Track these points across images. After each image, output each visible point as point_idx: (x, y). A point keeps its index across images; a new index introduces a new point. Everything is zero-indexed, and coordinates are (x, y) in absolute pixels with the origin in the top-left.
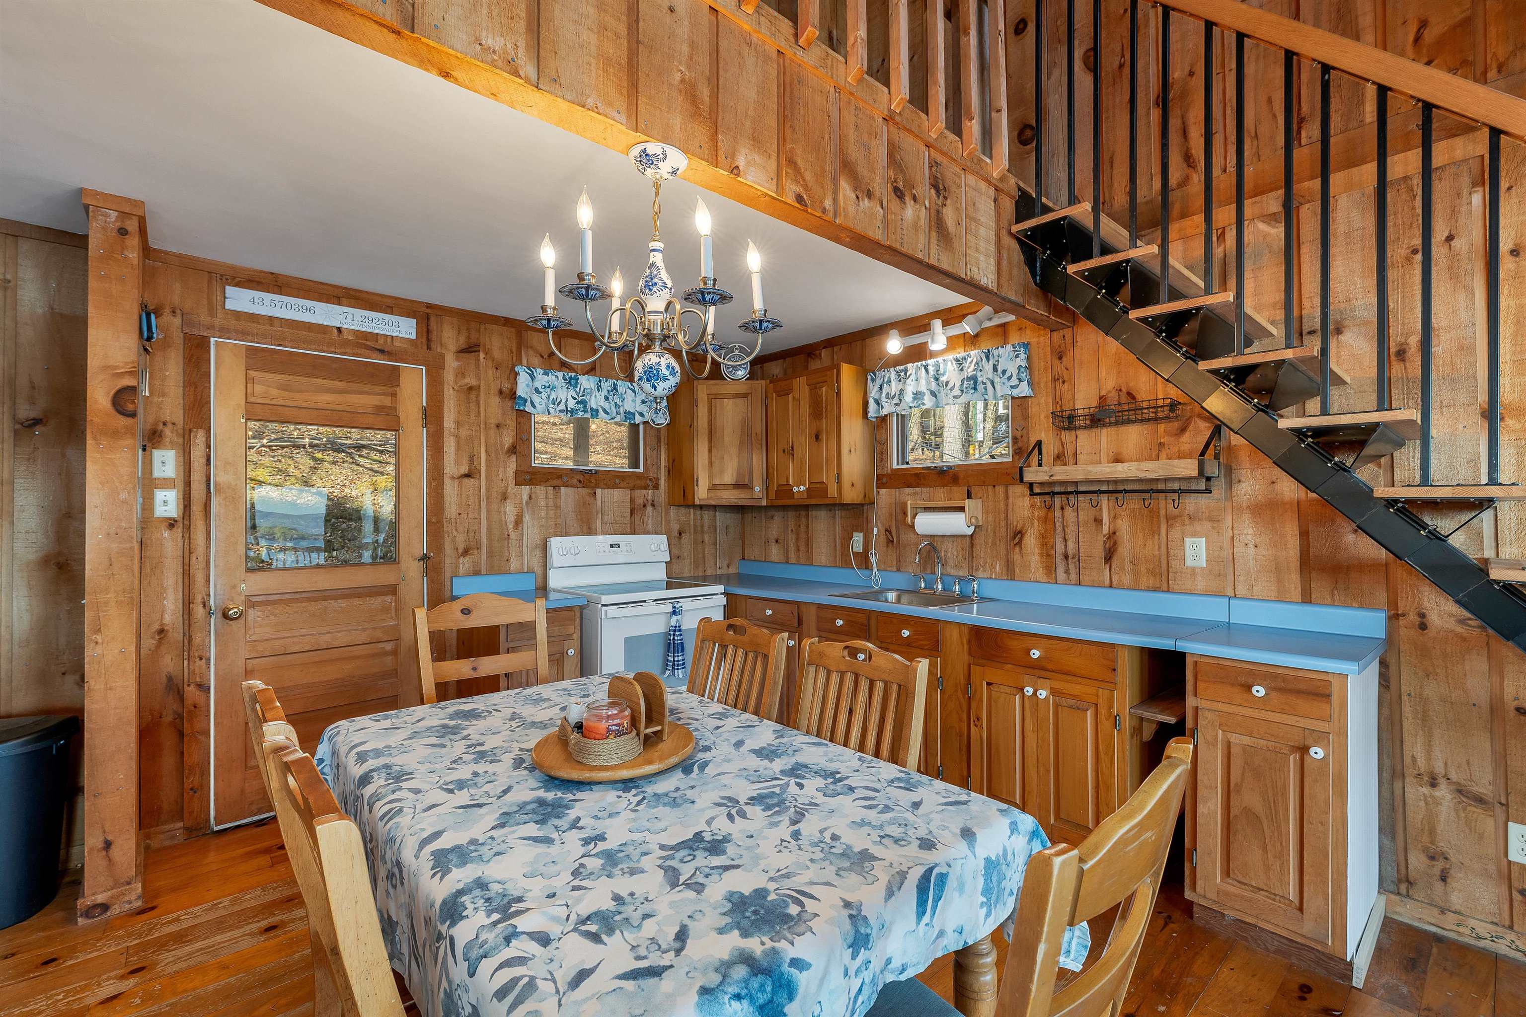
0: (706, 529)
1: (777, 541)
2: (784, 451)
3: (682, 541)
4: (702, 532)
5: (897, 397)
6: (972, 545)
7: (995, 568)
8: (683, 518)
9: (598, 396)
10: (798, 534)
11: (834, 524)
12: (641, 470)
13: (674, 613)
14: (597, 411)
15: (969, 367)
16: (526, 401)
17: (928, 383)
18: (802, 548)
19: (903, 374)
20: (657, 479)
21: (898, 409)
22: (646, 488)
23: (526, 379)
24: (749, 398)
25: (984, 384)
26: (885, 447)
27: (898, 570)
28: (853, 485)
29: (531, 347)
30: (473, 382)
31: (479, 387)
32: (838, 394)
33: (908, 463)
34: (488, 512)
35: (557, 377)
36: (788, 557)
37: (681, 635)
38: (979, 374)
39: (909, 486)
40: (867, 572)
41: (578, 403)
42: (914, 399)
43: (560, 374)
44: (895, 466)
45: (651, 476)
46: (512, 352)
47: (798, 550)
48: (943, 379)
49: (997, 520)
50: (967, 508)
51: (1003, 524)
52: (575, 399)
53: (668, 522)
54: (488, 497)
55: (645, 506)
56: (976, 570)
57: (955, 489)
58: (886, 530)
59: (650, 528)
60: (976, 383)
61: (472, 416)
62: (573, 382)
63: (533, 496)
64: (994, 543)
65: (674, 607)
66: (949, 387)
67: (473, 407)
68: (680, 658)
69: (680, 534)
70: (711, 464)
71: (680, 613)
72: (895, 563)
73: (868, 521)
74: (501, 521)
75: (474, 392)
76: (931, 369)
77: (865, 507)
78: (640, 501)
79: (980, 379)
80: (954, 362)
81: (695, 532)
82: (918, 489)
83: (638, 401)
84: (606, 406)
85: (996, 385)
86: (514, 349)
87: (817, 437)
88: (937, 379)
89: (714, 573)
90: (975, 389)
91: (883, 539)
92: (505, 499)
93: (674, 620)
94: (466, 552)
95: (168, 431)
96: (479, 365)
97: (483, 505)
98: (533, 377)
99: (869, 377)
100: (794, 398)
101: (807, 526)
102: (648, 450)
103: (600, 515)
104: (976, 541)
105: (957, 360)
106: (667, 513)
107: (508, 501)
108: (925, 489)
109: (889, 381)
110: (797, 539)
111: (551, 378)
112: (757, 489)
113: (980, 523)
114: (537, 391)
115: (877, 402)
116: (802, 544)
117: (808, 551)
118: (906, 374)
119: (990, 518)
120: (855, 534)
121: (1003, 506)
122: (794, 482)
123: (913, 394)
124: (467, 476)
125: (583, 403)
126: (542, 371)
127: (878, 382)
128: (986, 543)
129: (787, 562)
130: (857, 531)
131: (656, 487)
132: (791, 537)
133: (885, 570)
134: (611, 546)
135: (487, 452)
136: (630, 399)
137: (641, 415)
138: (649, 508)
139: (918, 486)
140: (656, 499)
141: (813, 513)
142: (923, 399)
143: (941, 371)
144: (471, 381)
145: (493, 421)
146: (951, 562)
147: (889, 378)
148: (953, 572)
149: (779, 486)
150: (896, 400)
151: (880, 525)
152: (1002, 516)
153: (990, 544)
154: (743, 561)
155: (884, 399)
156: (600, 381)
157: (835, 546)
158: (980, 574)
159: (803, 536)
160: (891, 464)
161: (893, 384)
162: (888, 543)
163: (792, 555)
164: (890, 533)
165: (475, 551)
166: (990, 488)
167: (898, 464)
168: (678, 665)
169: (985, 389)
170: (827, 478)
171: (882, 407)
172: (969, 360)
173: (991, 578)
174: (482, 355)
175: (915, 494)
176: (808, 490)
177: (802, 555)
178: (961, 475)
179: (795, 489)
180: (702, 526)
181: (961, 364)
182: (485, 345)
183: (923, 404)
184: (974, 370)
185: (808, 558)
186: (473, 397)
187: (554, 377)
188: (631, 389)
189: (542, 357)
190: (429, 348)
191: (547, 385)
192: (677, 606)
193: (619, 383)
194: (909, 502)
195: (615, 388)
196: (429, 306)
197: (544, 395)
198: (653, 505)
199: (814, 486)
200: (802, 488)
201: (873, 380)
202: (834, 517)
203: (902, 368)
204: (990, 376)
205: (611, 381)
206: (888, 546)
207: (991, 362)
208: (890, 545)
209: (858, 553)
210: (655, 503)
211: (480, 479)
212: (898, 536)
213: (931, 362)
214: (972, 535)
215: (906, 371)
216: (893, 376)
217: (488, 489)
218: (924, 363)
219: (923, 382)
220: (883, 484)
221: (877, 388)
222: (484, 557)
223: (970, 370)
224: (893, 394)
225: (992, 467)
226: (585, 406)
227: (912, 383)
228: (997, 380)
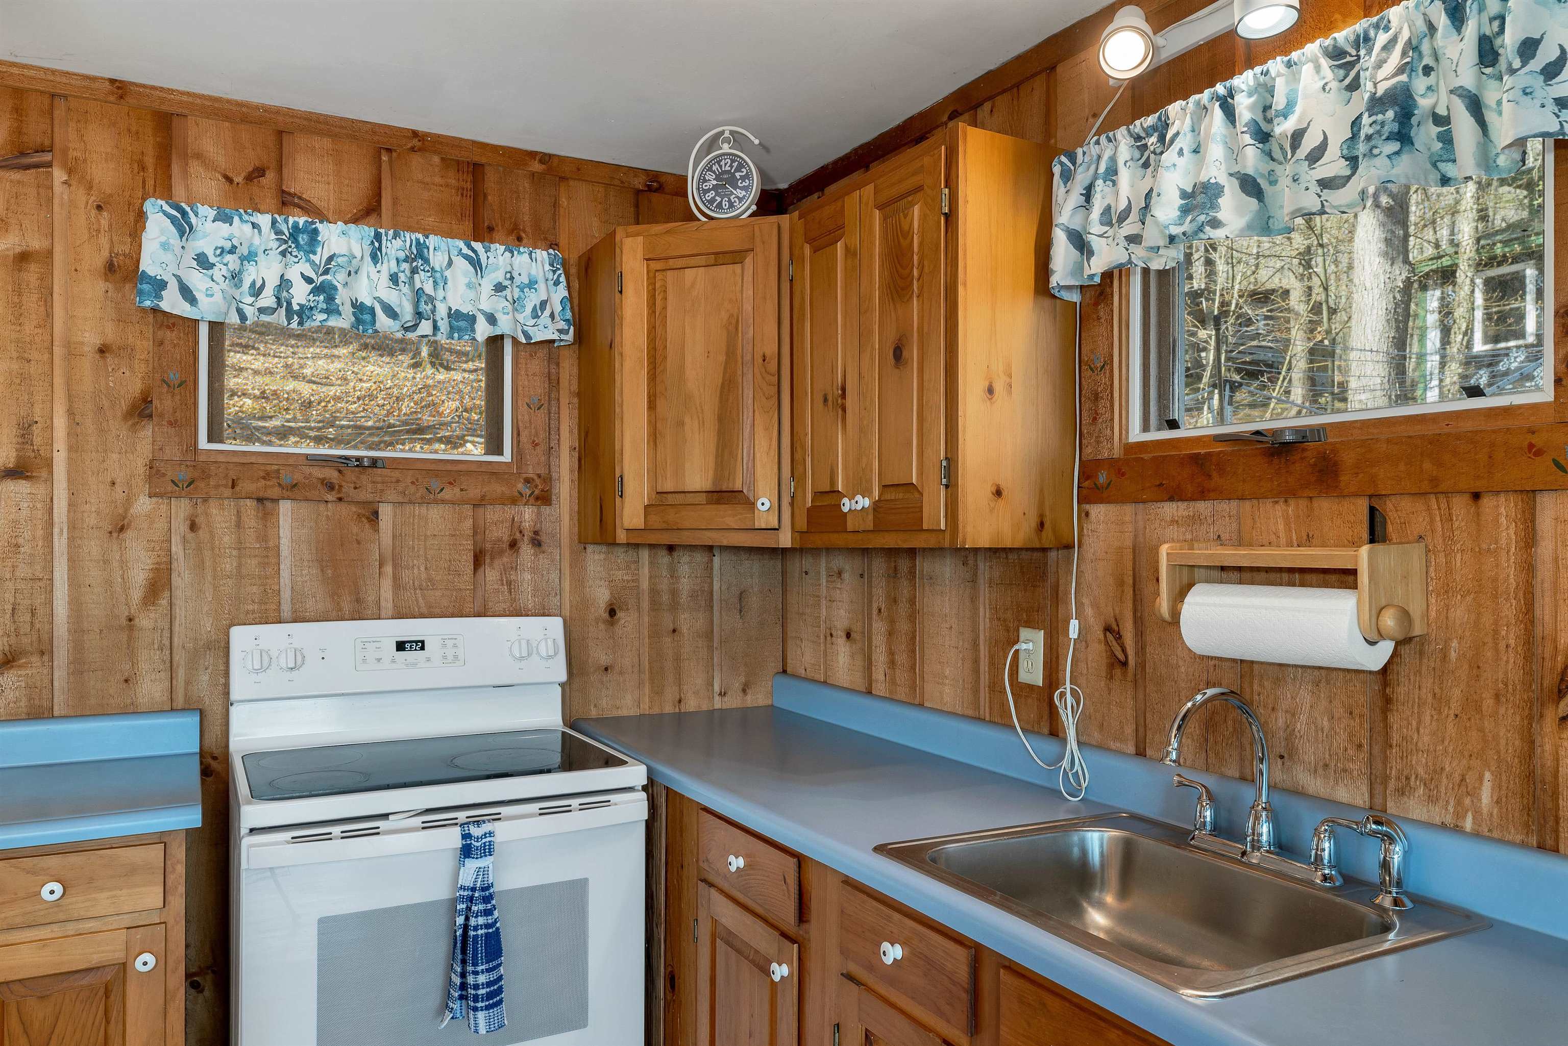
0: (684, 598)
1: (848, 635)
2: (826, 400)
3: (618, 630)
4: (674, 606)
5: (1134, 216)
6: (1386, 702)
7: (1474, 794)
8: (619, 575)
9: (375, 276)
10: (892, 622)
11: (974, 599)
12: (507, 457)
13: (467, 852)
14: (372, 311)
15: (1379, 65)
16: (163, 285)
17: (1234, 152)
18: (902, 658)
19: (1153, 139)
20: (547, 479)
21: (1139, 253)
22: (514, 501)
23: (162, 232)
24: (748, 261)
25: (1441, 120)
26: (1105, 380)
27: (1140, 753)
28: (998, 493)
29: (198, 156)
30: (36, 243)
31: (50, 253)
32: (951, 218)
33: (1173, 424)
34: (73, 562)
35: (254, 225)
36: (870, 676)
37: (488, 913)
38: (1420, 84)
39: (1175, 495)
40: (1050, 747)
41: (316, 291)
42: (1185, 211)
43: (264, 220)
44: (1136, 435)
45: (530, 472)
46: (143, 168)
47: (892, 663)
48: (1284, 128)
49: (1487, 620)
50: (1364, 578)
51: (1511, 636)
52: (309, 280)
53: (579, 582)
54: (72, 525)
55: (513, 545)
56: (1401, 792)
57: (1325, 506)
58: (1107, 629)
59: (527, 598)
60: (1406, 114)
61: (29, 328)
62: (303, 239)
63: (200, 520)
64: (1472, 704)
65: (466, 836)
66: (1303, 152)
67: (31, 301)
68: (482, 979)
69: (612, 612)
70: (654, 436)
71: (488, 850)
72: (1129, 730)
73: (1057, 597)
74: (109, 583)
75: (33, 267)
76: (1244, 105)
77: (1053, 555)
78: (499, 533)
79: (1424, 103)
80: (1325, 63)
81: (655, 605)
82: (1203, 507)
83: (487, 285)
84: (391, 297)
85: (1490, 117)
86: (150, 161)
87: (898, 354)
88: (1263, 136)
89: (705, 707)
90: (1403, 137)
91: (1096, 652)
92: (122, 529)
93: (469, 873)
94: (10, 660)
96: (50, 200)
97: (60, 543)
98: (184, 227)
99: (1057, 170)
100: (847, 249)
101: (912, 601)
102: (523, 409)
103: (389, 569)
104: (1401, 691)
105: (1336, 54)
106: (577, 564)
107: (129, 534)
108: (1224, 507)
109: (1112, 173)
110: (890, 633)
111: (240, 230)
112: (764, 503)
113: (1418, 630)
114: (203, 262)
115: (1080, 242)
116: (901, 648)
117: (913, 668)
118: (1162, 138)
119: (1459, 614)
120: (1025, 633)
121: (1510, 574)
122: (845, 486)
123: (1184, 195)
124: (14, 473)
125: (325, 290)
126: (212, 213)
127: (1081, 178)
128: (1440, 701)
129: (869, 692)
130: (1030, 624)
131: (544, 498)
132: (879, 627)
133: (1101, 747)
134: (401, 646)
135: (71, 413)
136: (462, 281)
137: (492, 319)
138: (526, 550)
139: (1202, 494)
140: (547, 527)
141: (924, 565)
142: (1214, 206)
143: (1279, 102)
144: (27, 238)
145: (90, 339)
146: (1309, 752)
147: (1113, 159)
148: (1315, 785)
149: (817, 494)
150: (1130, 228)
151: (1089, 611)
152: (1510, 609)
153: (1455, 707)
154: (782, 680)
155: (1096, 228)
156: (378, 237)
157: (976, 661)
158: (1415, 807)
159: (903, 626)
160: (1125, 429)
161: (1125, 176)
162: (1111, 666)
163: (879, 674)
164: (1119, 637)
165: (35, 659)
166: (1460, 506)
167: (1146, 428)
168: (476, 998)
169: (1447, 139)
170: (920, 473)
171: (1091, 253)
172: (1382, 38)
173: (1457, 829)
174: (59, 175)
175: (1195, 520)
176: (876, 506)
177: (902, 676)
178: (1348, 458)
179: (846, 505)
180: (674, 593)
181: (1349, 66)
182: (65, 151)
183: (1215, 223)
184: (1400, 70)
185: (913, 687)
186: (32, 277)
187: (248, 228)
188: (466, 257)
189: (229, 180)
191: (228, 245)
192: (475, 831)
193: (433, 241)
194: (1164, 549)
195: (419, 254)
197: (219, 272)
198: (537, 543)
199: (890, 495)
200: (863, 502)
201: (1067, 176)
202: (974, 580)
203: (1150, 120)
204: (1467, 77)
205: (410, 237)
206: (1110, 677)
207: (1471, 29)
208: (1118, 672)
209: (1031, 687)
210: (543, 538)
211: (50, 479)
212: (1141, 649)
213: (1244, 80)
214: (1385, 670)
215: (1162, 128)
216: (1124, 149)
217: (72, 505)
218: (1220, 89)
219: (1216, 152)
220: (1097, 488)
221: (1075, 198)
222: (60, 675)
223: (1382, 74)
224: (1123, 205)
225: (1468, 426)
226: (330, 299)
227: (1182, 162)
228: (1491, 95)
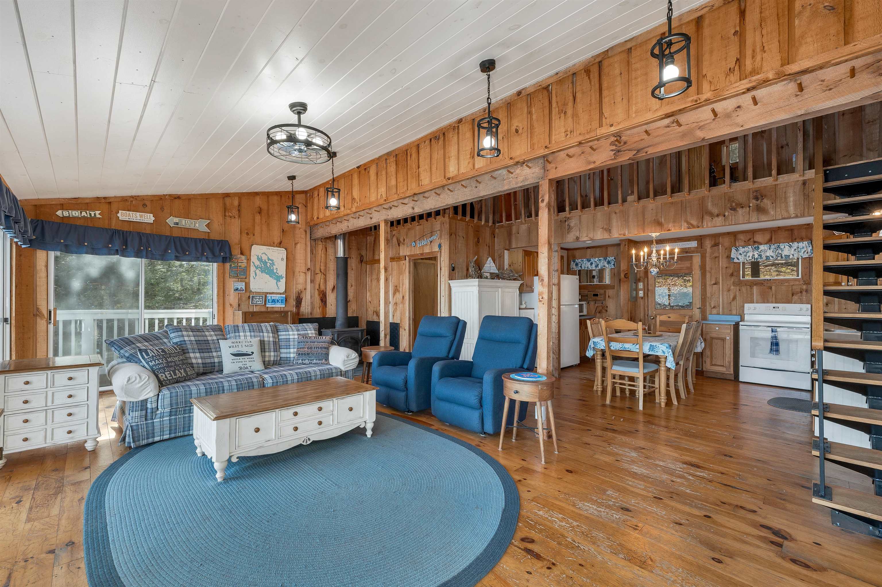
9: (769, 251)
12: (799, 277)
13: (773, 331)
16: (735, 258)
20: (809, 280)
22: (801, 285)
23: (734, 251)
29: (740, 239)
31: (719, 256)
34: (723, 295)
35: (749, 248)
37: (776, 340)
45: (805, 279)
46: (732, 243)
54: (723, 290)
55: (801, 292)
59: (803, 301)
61: (717, 266)
62: (757, 248)
63: (741, 289)
67: (717, 263)
74: (728, 298)
83: (793, 249)
84: (773, 254)
86: (733, 241)
94: (714, 307)
95: (641, 279)
96: (719, 249)
97: (721, 293)
98: (738, 250)
103: (774, 296)
107: (730, 291)
111: (746, 249)
114: (740, 254)
124: (715, 284)
126: (742, 247)
131: (808, 284)
134: (774, 308)
135: (722, 276)
136: (787, 250)
138: (804, 293)
140: (809, 289)
144: (716, 254)
145: (725, 266)
156: (770, 246)
165: (718, 307)
168: (775, 351)
174: (720, 246)
182: (721, 243)
186: (717, 259)
188: (788, 246)
189: (745, 242)
190: (702, 248)
191: (744, 251)
193: (781, 244)
195: (779, 247)
196: (700, 236)
197: (743, 255)
198: (806, 291)
205: (777, 245)
210: (808, 291)
211: (719, 285)
217: (722, 288)
222: (721, 309)
